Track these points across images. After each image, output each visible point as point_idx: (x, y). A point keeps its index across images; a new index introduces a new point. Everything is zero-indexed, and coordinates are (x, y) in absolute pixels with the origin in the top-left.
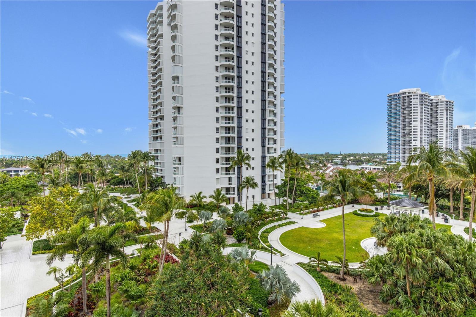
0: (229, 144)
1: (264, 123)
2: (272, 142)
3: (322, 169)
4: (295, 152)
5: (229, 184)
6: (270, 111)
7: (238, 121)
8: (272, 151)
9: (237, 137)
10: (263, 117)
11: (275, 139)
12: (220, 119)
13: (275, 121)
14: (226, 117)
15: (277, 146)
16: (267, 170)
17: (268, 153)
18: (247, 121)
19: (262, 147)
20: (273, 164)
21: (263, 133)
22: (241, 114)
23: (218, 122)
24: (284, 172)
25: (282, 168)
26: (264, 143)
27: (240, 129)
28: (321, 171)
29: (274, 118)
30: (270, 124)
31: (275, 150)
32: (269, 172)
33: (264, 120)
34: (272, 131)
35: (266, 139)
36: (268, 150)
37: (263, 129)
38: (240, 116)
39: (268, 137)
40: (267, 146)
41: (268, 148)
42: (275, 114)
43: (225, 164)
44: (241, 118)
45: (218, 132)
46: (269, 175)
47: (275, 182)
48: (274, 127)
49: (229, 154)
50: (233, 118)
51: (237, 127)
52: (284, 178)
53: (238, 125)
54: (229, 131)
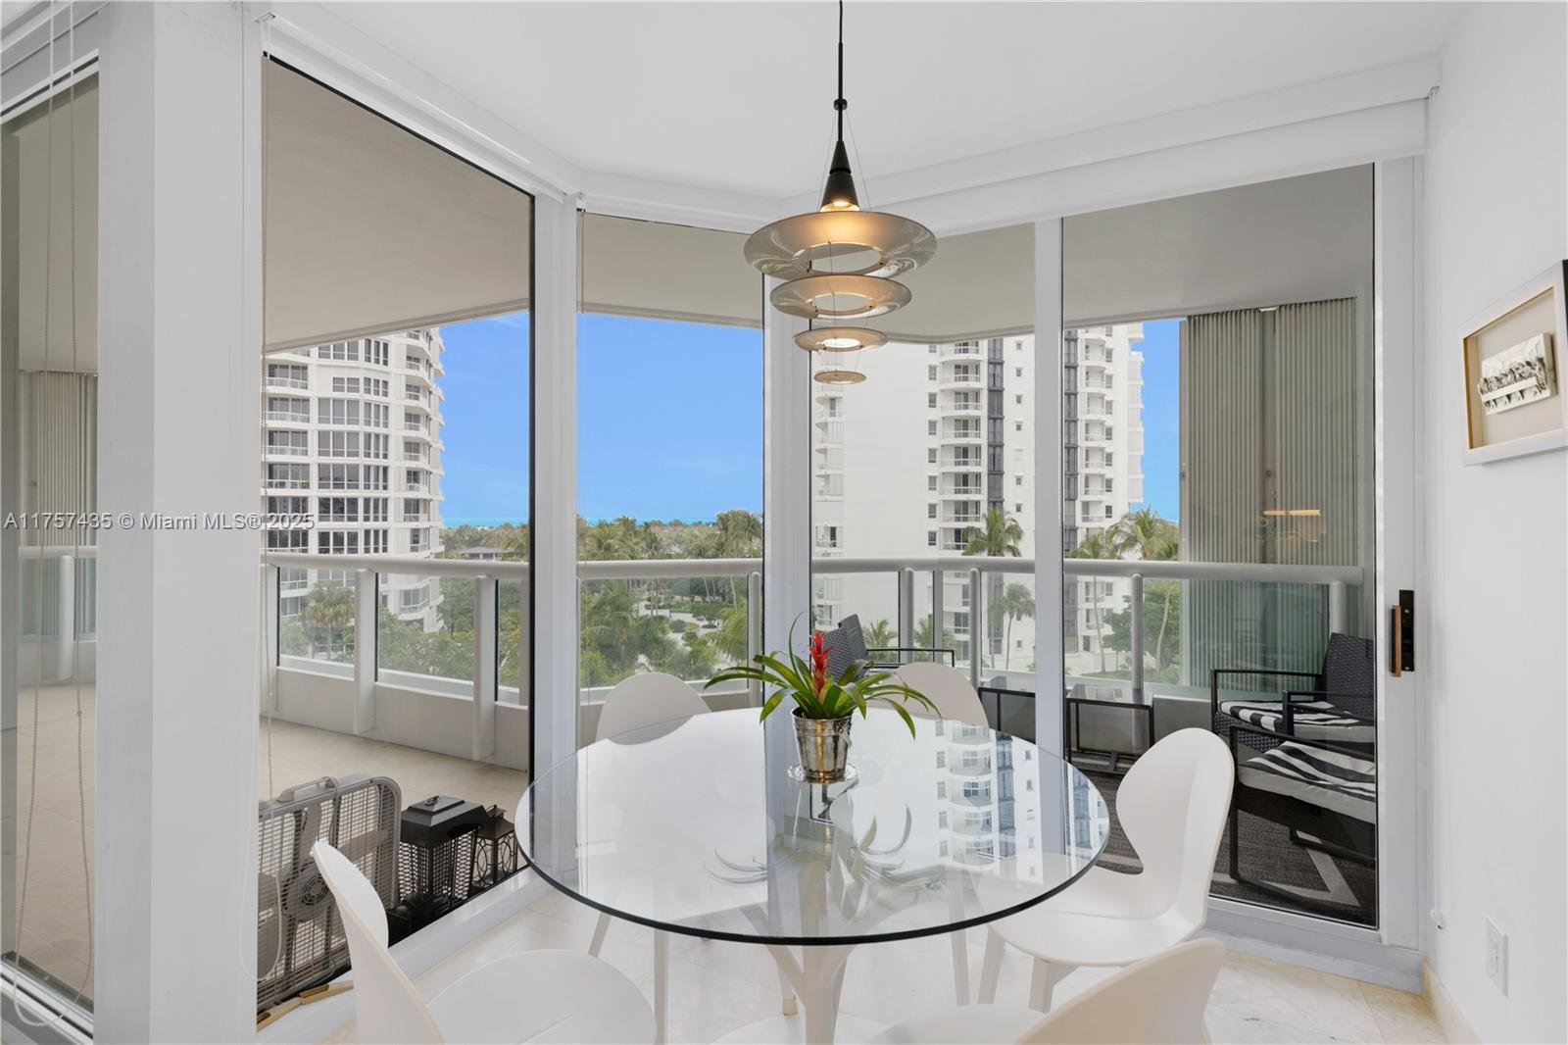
0: (966, 492)
1: (1072, 432)
2: (1096, 486)
5: (965, 604)
6: (1092, 396)
7: (992, 430)
8: (1097, 512)
9: (989, 474)
10: (1069, 414)
11: (1107, 477)
12: (939, 426)
13: (1108, 424)
14: (956, 420)
15: (1114, 498)
17: (1085, 520)
18: (1019, 428)
19: (1064, 500)
20: (1095, 549)
21: (1068, 462)
22: (1001, 411)
23: (935, 434)
26: (1071, 491)
27: (998, 450)
29: (1105, 417)
30: (1090, 435)
31: (1109, 510)
33: (1072, 424)
34: (1100, 454)
35: (1076, 479)
36: (1085, 511)
37: (1069, 449)
38: (996, 416)
39: (1082, 471)
40: (1081, 497)
41: (1086, 505)
42: (1110, 404)
44: (1002, 419)
45: (934, 462)
46: (1085, 582)
47: (1106, 605)
48: (1105, 444)
49: (966, 519)
50: (977, 422)
51: (989, 446)
53: (992, 440)
54: (967, 457)
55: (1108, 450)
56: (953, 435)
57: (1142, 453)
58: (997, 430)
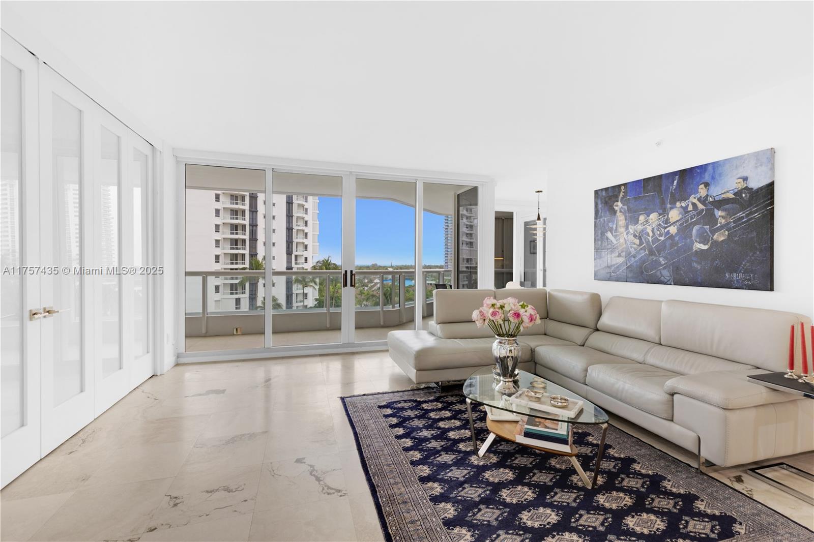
0: (237, 249)
1: (290, 221)
2: (301, 248)
3: (367, 286)
4: (332, 262)
5: (236, 308)
6: (299, 205)
7: (251, 217)
8: (302, 260)
9: (250, 240)
10: (289, 213)
11: (305, 244)
12: (221, 213)
13: (306, 219)
14: (231, 210)
15: (308, 254)
16: (294, 287)
17: (296, 264)
18: (265, 217)
19: (287, 254)
20: (304, 279)
21: (289, 236)
22: (256, 208)
23: (219, 216)
24: (317, 290)
25: (315, 283)
26: (290, 250)
27: (254, 228)
28: (366, 288)
29: (304, 216)
30: (298, 224)
31: (306, 259)
32: (297, 289)
33: (290, 218)
34: (302, 232)
35: (292, 244)
36: (296, 260)
37: (289, 230)
38: (253, 210)
39: (295, 240)
40: (295, 253)
41: (296, 256)
42: (306, 209)
43: (230, 279)
44: (257, 212)
45: (218, 232)
46: (297, 294)
47: (305, 304)
48: (304, 228)
49: (237, 264)
50: (243, 212)
51: (250, 225)
52: (318, 297)
53: (251, 222)
54: (237, 230)
55: (306, 231)
56: (230, 218)
57: (318, 233)
58: (254, 217)
